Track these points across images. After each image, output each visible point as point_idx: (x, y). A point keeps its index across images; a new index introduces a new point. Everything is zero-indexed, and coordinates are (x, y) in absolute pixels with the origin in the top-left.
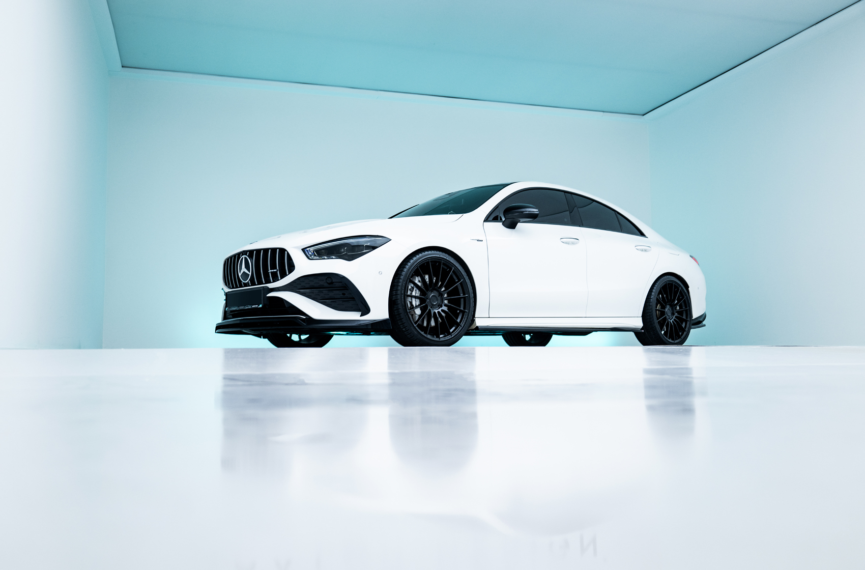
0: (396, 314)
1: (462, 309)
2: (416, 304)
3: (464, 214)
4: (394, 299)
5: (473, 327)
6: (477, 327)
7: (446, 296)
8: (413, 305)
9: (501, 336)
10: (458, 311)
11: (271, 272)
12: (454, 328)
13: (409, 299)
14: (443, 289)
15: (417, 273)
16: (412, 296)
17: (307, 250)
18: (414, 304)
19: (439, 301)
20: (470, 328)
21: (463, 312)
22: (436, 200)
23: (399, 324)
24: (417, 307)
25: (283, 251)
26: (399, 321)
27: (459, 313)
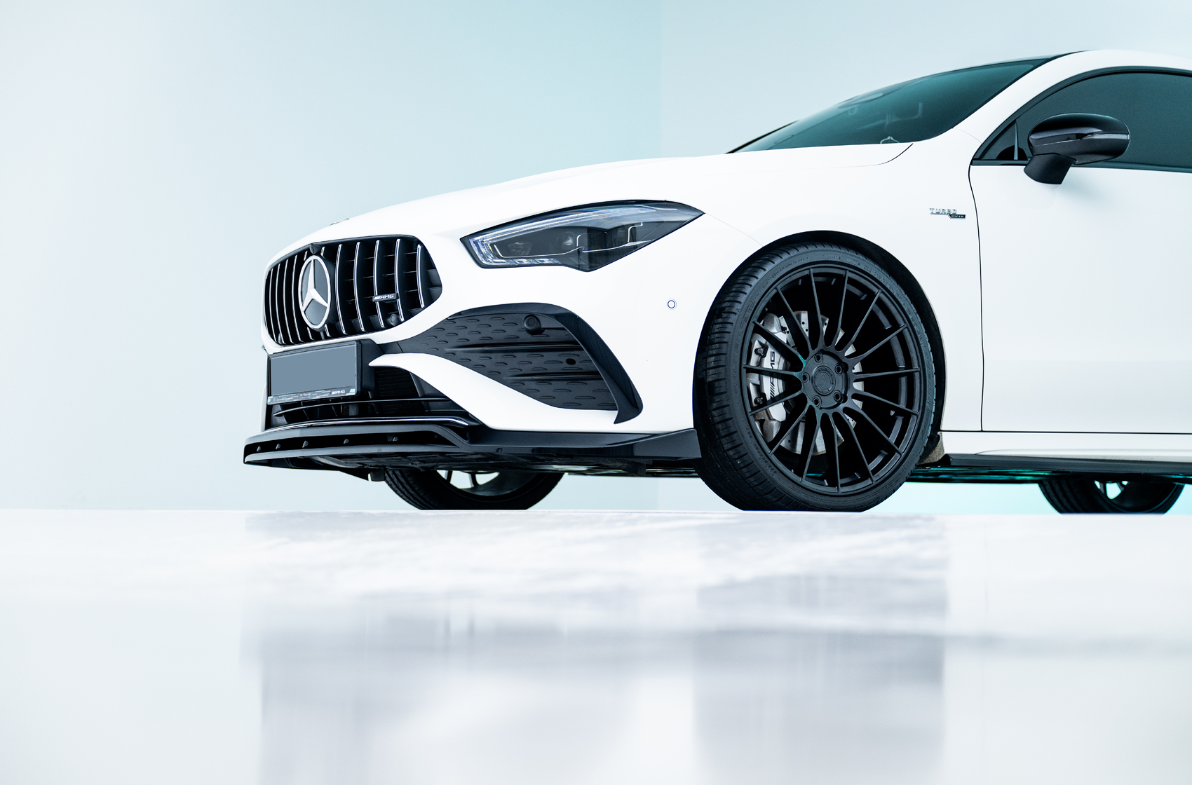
0: (717, 419)
1: (902, 405)
2: (772, 392)
3: (915, 143)
4: (710, 379)
5: (936, 456)
6: (947, 457)
7: (857, 368)
8: (764, 395)
9: (1036, 487)
10: (892, 413)
11: (381, 303)
12: (879, 460)
13: (755, 378)
14: (850, 350)
15: (775, 307)
16: (761, 372)
17: (476, 243)
18: (767, 390)
19: (840, 387)
20: (927, 461)
21: (907, 417)
22: (849, 104)
23: (726, 447)
24: (774, 400)
25: (410, 243)
26: (724, 440)
27: (894, 419)
